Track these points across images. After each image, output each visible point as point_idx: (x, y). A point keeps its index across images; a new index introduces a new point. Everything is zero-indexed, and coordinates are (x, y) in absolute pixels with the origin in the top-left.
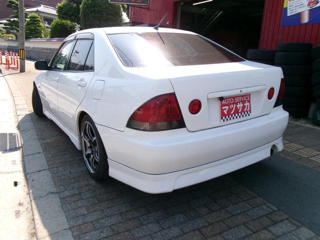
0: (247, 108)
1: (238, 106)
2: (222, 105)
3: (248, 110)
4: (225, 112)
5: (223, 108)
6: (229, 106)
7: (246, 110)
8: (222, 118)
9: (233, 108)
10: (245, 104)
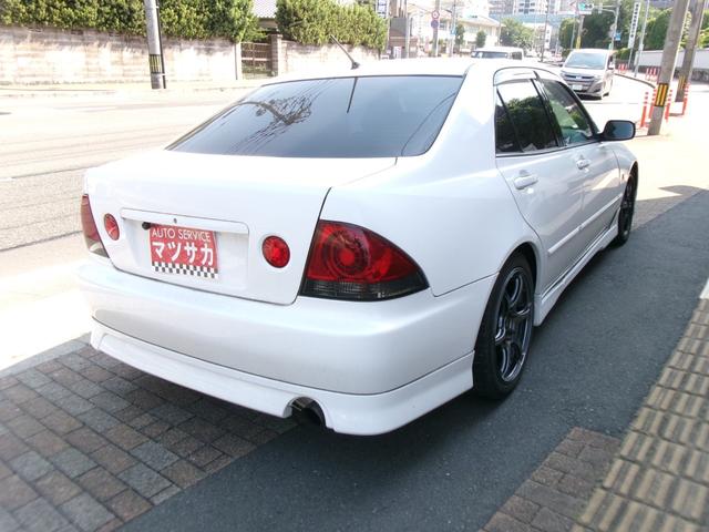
0: (208, 259)
1: (187, 248)
2: (153, 239)
3: (210, 263)
4: (159, 252)
5: (155, 244)
6: (166, 243)
7: (206, 264)
8: (153, 264)
9: (174, 251)
10: (202, 249)
